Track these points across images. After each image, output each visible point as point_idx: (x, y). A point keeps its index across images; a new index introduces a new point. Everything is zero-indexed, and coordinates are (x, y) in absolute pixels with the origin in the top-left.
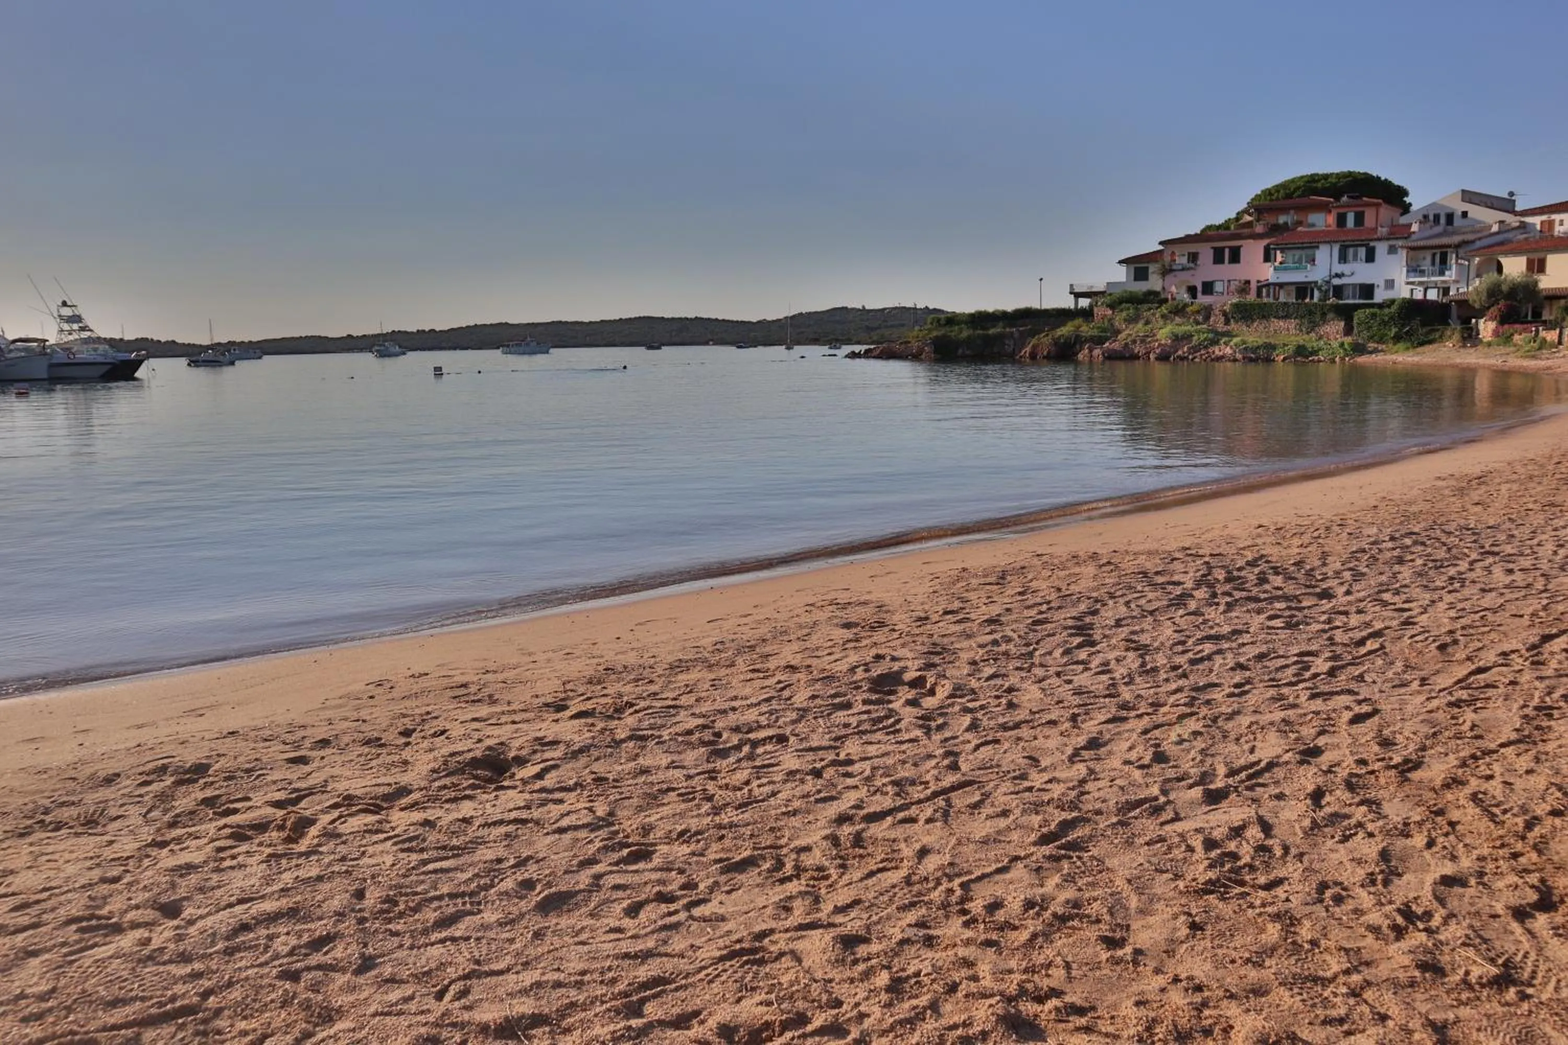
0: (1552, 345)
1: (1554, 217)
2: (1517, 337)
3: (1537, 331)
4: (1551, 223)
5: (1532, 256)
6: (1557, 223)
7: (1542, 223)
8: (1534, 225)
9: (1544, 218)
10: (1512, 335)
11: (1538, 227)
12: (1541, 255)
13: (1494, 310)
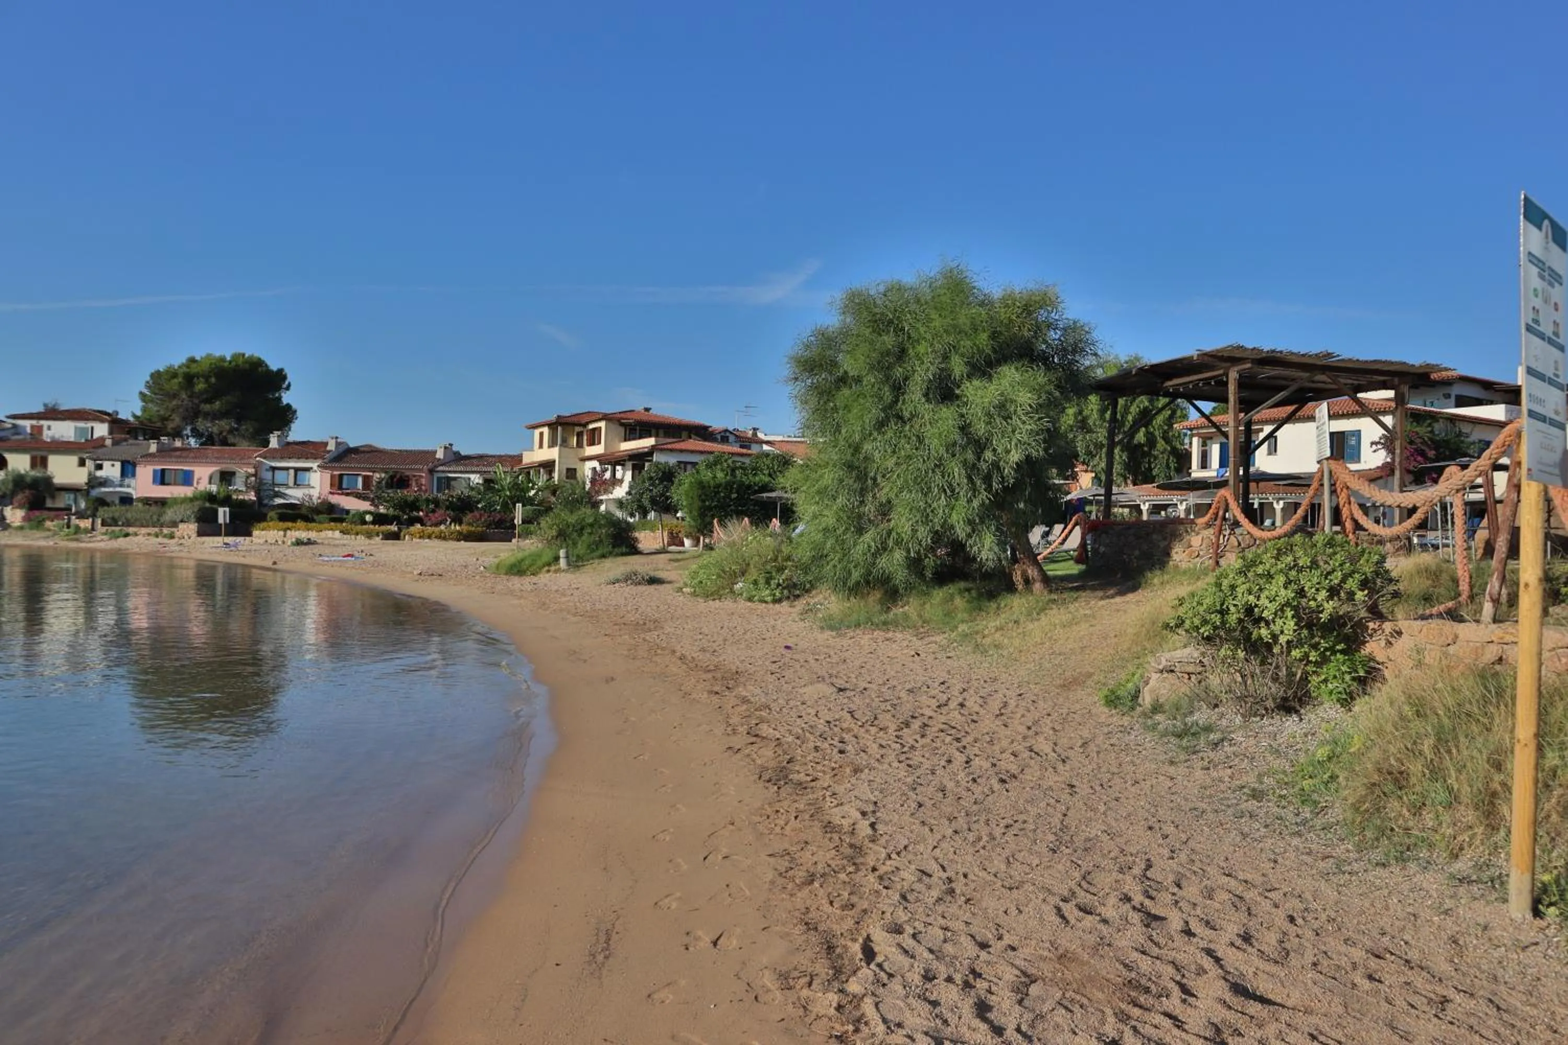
0: (86, 531)
1: (42, 422)
2: (48, 524)
3: (69, 520)
4: (40, 428)
5: (35, 453)
6: (45, 428)
7: (32, 427)
8: (25, 427)
9: (34, 422)
10: (44, 520)
11: (29, 430)
12: (43, 453)
13: (20, 497)
